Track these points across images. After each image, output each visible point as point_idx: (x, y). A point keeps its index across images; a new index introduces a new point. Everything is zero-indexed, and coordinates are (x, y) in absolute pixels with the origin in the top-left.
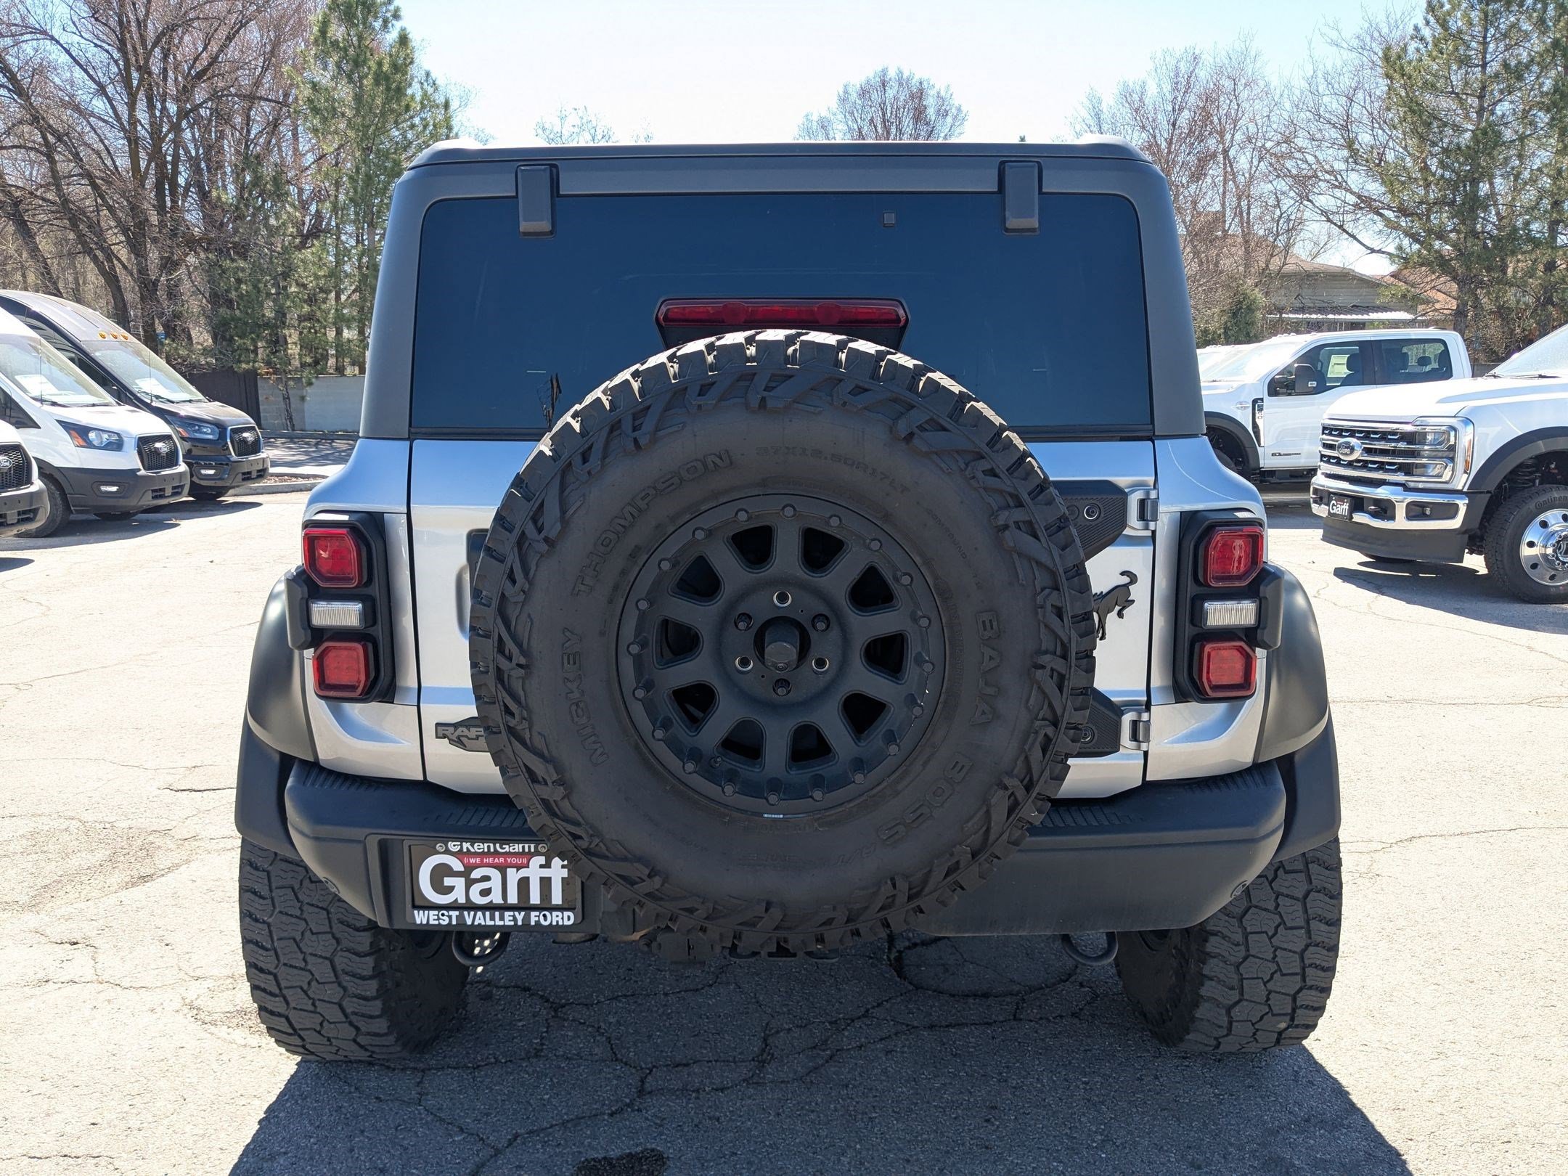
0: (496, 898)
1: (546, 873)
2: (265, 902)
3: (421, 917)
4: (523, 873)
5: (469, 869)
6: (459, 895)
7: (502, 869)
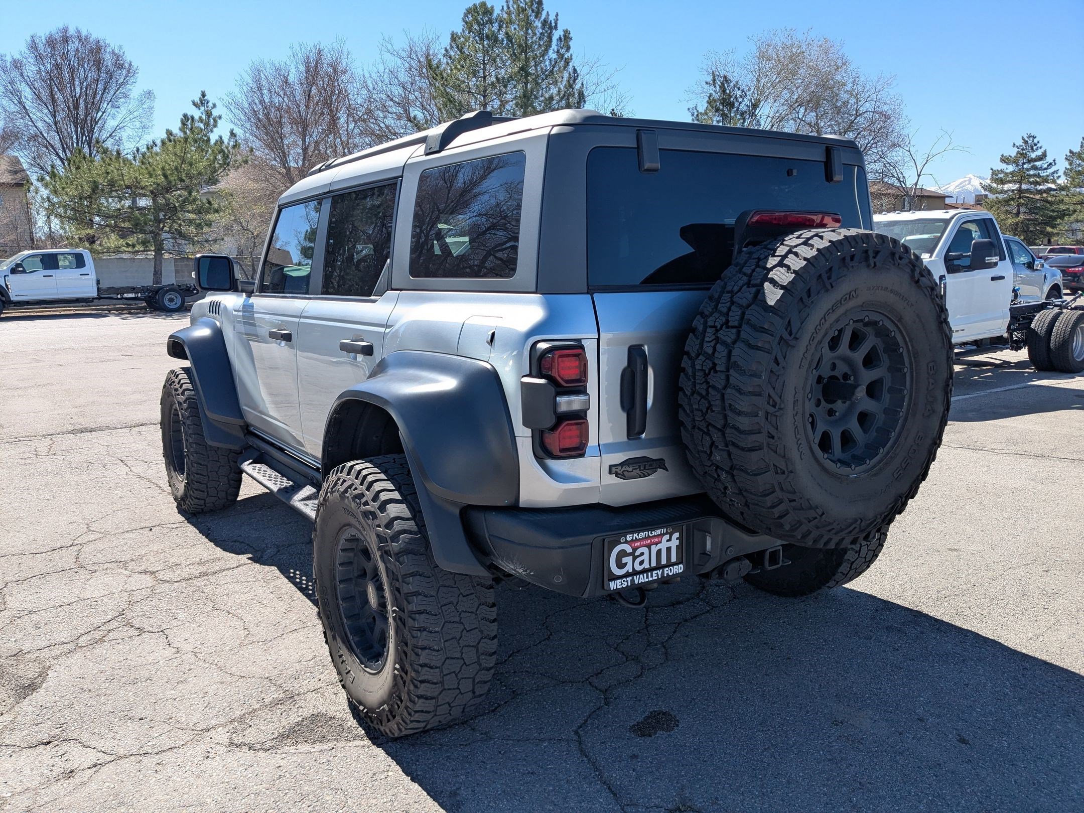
0: (646, 565)
1: (669, 544)
2: (437, 617)
3: (613, 585)
4: (659, 546)
5: (635, 549)
6: (629, 568)
7: (649, 547)
